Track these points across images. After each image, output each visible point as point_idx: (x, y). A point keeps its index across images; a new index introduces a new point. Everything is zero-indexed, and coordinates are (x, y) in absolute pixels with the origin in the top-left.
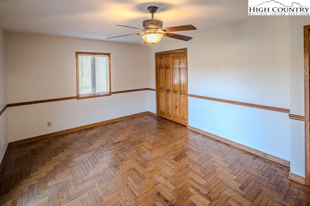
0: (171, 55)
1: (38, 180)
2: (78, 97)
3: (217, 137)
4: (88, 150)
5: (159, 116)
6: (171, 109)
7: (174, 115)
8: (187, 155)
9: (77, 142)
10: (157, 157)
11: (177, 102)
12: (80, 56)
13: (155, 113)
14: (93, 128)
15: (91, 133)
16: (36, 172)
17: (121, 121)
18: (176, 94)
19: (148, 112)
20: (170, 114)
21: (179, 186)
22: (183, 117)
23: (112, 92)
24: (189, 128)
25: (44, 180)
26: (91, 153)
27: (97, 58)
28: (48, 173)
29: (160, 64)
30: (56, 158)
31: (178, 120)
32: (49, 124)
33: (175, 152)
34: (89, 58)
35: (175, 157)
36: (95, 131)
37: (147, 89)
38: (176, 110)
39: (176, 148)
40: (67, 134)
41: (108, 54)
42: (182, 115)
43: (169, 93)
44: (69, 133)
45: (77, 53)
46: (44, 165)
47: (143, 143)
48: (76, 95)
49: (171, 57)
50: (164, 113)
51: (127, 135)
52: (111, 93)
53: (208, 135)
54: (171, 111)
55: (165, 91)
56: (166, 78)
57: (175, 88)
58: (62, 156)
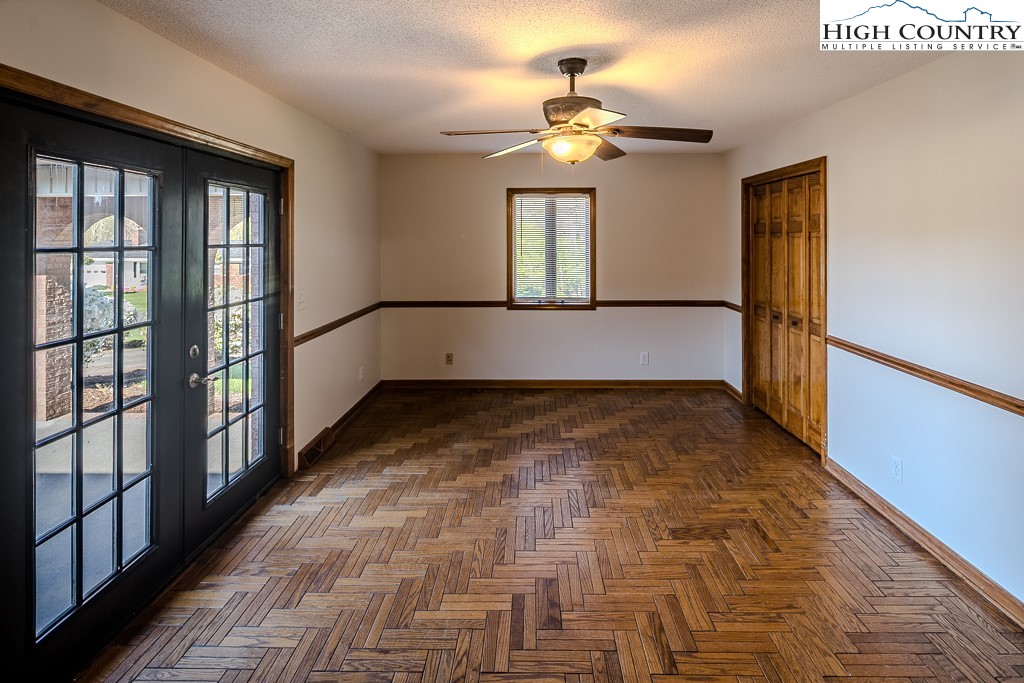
0: (785, 185)
1: (379, 457)
2: (510, 304)
3: (915, 531)
4: (492, 435)
5: (750, 404)
6: (784, 386)
7: (793, 409)
8: (727, 539)
9: (484, 413)
10: (631, 506)
11: (799, 360)
12: (517, 199)
13: (740, 389)
14: (541, 391)
15: (528, 400)
16: (384, 443)
17: (623, 390)
18: (799, 332)
19: (723, 383)
20: (781, 402)
21: (616, 594)
22: (818, 422)
23: (598, 299)
24: (827, 468)
25: (385, 461)
26: (492, 441)
27: (561, 201)
28: (399, 452)
29: (758, 219)
30: (429, 430)
31: (802, 429)
32: (449, 359)
33: (695, 515)
34: (541, 201)
35: (682, 526)
36: (541, 399)
37: (723, 304)
38: (797, 392)
39: (713, 506)
40: (482, 391)
41: (591, 192)
42: (813, 415)
43: (780, 326)
44: (488, 389)
45: (511, 192)
46: (404, 437)
47: (625, 463)
48: (504, 298)
49: (786, 193)
50: (765, 396)
51: (604, 429)
52: (594, 304)
53: (884, 510)
54: (784, 393)
55: (768, 318)
56: (774, 268)
57: (796, 309)
58: (439, 431)
